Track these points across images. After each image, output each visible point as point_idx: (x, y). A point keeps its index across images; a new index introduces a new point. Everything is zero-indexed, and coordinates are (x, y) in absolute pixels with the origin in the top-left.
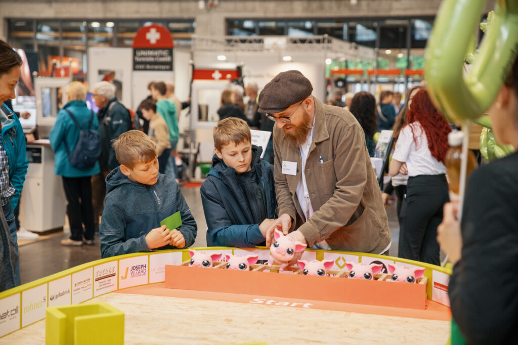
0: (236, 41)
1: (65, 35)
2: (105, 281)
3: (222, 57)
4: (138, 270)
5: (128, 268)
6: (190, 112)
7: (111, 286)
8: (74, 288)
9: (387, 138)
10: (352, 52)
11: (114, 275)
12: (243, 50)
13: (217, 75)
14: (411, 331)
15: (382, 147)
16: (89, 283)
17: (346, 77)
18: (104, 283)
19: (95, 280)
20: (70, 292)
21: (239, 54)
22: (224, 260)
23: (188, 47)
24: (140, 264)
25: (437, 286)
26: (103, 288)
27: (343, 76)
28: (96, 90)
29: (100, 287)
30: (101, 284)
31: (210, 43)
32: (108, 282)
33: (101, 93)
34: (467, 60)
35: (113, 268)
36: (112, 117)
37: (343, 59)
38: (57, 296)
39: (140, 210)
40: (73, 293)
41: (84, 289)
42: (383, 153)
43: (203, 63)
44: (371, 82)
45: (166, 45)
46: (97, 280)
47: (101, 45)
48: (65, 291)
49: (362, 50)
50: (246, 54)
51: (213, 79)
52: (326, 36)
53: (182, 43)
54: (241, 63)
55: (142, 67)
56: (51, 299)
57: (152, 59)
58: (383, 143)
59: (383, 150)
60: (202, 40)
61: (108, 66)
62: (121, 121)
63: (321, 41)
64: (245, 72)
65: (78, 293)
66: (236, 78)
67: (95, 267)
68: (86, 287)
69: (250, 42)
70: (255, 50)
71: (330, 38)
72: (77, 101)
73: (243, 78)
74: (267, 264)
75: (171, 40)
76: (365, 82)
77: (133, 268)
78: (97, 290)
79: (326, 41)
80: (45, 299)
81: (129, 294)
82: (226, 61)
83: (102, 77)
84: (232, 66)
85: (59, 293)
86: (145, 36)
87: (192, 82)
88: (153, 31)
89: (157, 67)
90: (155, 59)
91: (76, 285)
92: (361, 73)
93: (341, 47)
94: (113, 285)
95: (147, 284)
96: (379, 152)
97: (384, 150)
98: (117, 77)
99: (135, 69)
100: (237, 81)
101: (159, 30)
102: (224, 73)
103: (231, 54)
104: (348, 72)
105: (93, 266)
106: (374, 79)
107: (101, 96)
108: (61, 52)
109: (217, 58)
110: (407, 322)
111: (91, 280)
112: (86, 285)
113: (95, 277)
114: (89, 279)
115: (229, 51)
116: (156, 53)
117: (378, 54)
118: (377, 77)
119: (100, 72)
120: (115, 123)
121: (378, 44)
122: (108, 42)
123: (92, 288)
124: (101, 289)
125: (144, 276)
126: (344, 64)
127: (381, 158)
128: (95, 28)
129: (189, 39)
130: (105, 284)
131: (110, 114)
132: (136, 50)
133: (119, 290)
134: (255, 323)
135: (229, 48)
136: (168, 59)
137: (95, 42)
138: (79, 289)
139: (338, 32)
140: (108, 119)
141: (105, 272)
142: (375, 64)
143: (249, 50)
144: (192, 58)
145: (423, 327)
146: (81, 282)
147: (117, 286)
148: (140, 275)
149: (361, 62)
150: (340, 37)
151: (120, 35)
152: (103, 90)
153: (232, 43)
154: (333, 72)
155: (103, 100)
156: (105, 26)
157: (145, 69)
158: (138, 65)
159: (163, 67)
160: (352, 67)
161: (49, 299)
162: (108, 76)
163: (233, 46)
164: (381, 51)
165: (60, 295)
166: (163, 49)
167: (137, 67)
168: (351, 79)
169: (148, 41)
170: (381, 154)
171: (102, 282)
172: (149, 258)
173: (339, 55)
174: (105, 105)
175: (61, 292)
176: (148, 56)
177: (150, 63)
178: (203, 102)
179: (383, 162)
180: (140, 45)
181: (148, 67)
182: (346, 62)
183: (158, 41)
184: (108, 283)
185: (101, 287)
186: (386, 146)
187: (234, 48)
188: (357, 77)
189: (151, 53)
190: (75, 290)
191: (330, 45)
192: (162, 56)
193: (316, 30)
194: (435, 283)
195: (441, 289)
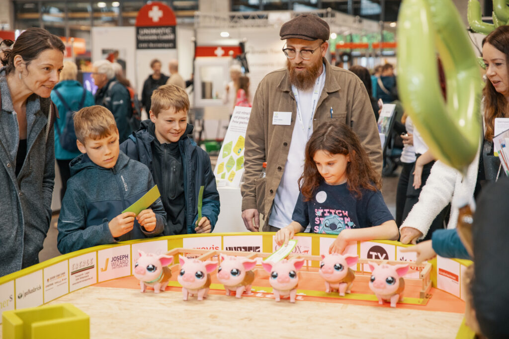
0: (239, 18)
1: (70, 15)
2: (83, 274)
3: (225, 34)
4: (119, 261)
5: (108, 260)
6: (193, 90)
7: (89, 279)
8: (46, 283)
9: (389, 112)
10: (356, 25)
11: (92, 267)
12: (246, 26)
13: (219, 52)
14: (413, 326)
15: (384, 122)
16: (64, 278)
17: (351, 51)
18: (82, 276)
19: (70, 274)
20: (42, 287)
21: (243, 30)
22: (213, 248)
23: (191, 25)
24: (122, 255)
25: (442, 273)
26: (80, 282)
27: (348, 50)
28: (97, 68)
29: (76, 282)
30: (78, 277)
31: (213, 20)
32: (87, 275)
33: (102, 71)
34: (472, 28)
35: (91, 260)
36: (112, 97)
37: (347, 33)
38: (26, 294)
39: (104, 196)
40: (45, 289)
41: (58, 284)
42: (385, 128)
43: (205, 40)
44: (377, 56)
45: (169, 23)
46: (73, 273)
47: (107, 24)
48: (35, 288)
49: (367, 23)
50: (250, 30)
51: (216, 56)
52: (329, 10)
53: (187, 20)
54: (244, 40)
55: (145, 45)
56: (19, 297)
57: (155, 38)
58: (385, 117)
59: (384, 124)
60: (205, 17)
61: (111, 46)
62: (121, 102)
63: (324, 15)
64: (247, 48)
65: (52, 288)
66: (239, 54)
67: (70, 260)
68: (61, 281)
69: (253, 18)
70: (259, 26)
71: (334, 12)
72: (68, 80)
73: (245, 54)
74: (259, 251)
75: (173, 18)
76: (370, 56)
77: (113, 259)
78: (73, 284)
79: (329, 15)
80: (11, 298)
81: (108, 288)
82: (230, 38)
83: (106, 56)
84: (235, 42)
85: (29, 290)
86: (147, 14)
87: (194, 59)
88: (155, 9)
89: (160, 45)
90: (159, 37)
91: (48, 280)
92: (366, 46)
93: (345, 21)
94: (92, 278)
95: (130, 276)
96: (381, 127)
97: (386, 125)
98: (121, 56)
99: (138, 48)
100: (240, 57)
101: (161, 8)
102: (226, 49)
103: (235, 30)
104: (353, 46)
105: (68, 259)
106: (378, 52)
107: (101, 75)
108: (67, 32)
109: (220, 34)
110: (409, 314)
111: (67, 274)
112: (60, 279)
113: (71, 271)
114: (64, 273)
115: (233, 27)
116: (159, 31)
117: (383, 28)
118: (382, 50)
119: (104, 52)
120: (115, 103)
121: (382, 17)
122: (114, 22)
123: (67, 283)
124: (78, 283)
125: (126, 267)
126: (348, 38)
127: (383, 133)
128: (102, 8)
129: (192, 17)
130: (83, 278)
131: (109, 94)
132: (138, 28)
133: (98, 284)
134: (242, 319)
135: (232, 24)
136: (171, 37)
137: (100, 22)
138: (53, 284)
139: (343, 7)
140: (108, 99)
141: (82, 264)
142: (379, 38)
143: (253, 26)
144: (195, 36)
145: (426, 320)
146: (54, 277)
147: (96, 279)
148: (121, 266)
149: (366, 35)
150: (345, 11)
151: (125, 14)
152: (104, 69)
153: (235, 19)
154: (338, 47)
155: (104, 79)
156: (112, 6)
157: (149, 48)
158: (140, 44)
159: (166, 45)
160: (357, 41)
161: (17, 297)
162: (112, 56)
163: (236, 22)
164: (386, 24)
165: (30, 292)
166: (167, 27)
167: (141, 45)
168: (356, 52)
169: (151, 19)
170: (383, 129)
171: (79, 276)
172: (131, 247)
173: (343, 29)
174: (104, 85)
175: (30, 290)
176: (152, 34)
177: (154, 42)
178: (207, 79)
179: (386, 137)
180: (144, 23)
181: (151, 45)
182: (351, 35)
183: (161, 19)
184: (87, 277)
185: (78, 281)
186: (388, 121)
187: (238, 24)
188: (363, 51)
189: (154, 31)
190: (48, 286)
191: (333, 19)
192: (165, 34)
193: (320, 5)
194: (440, 270)
195: (446, 276)
